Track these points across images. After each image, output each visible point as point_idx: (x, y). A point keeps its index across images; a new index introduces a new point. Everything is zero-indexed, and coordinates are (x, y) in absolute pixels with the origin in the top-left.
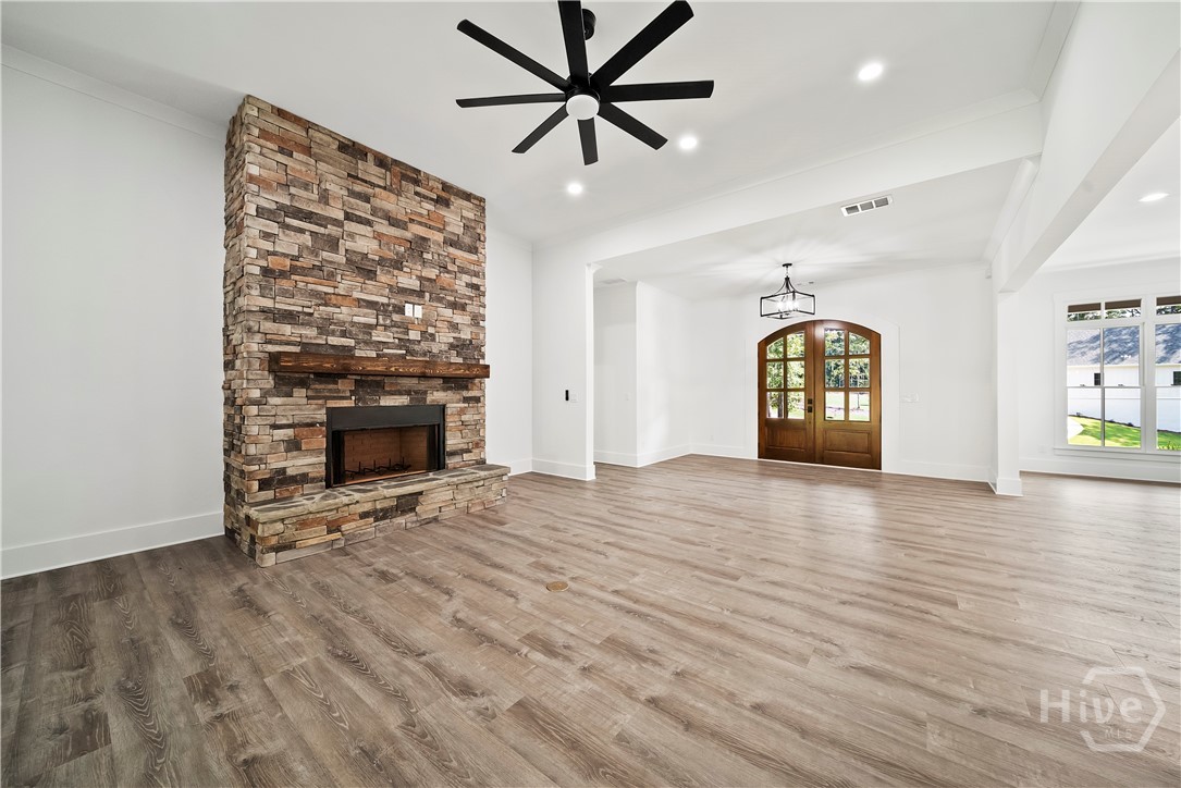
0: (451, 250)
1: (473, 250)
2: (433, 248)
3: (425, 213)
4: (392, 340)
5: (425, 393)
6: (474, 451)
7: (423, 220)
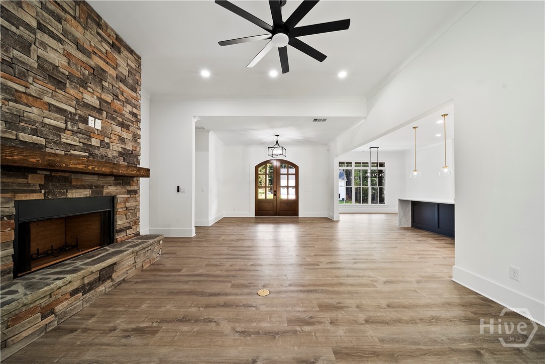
0: (121, 85)
1: (134, 90)
2: (109, 79)
3: (104, 51)
4: (78, 144)
5: (103, 187)
6: (133, 227)
7: (103, 56)
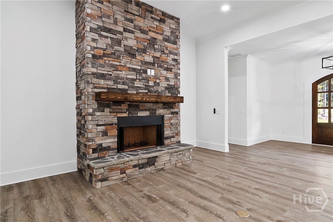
0: (166, 43)
1: (175, 43)
2: (159, 43)
3: (155, 26)
4: (142, 86)
5: (156, 110)
6: (176, 137)
7: (154, 30)
